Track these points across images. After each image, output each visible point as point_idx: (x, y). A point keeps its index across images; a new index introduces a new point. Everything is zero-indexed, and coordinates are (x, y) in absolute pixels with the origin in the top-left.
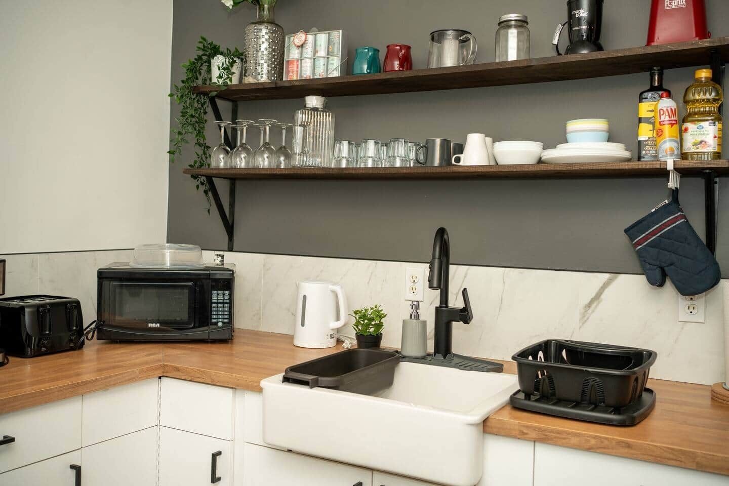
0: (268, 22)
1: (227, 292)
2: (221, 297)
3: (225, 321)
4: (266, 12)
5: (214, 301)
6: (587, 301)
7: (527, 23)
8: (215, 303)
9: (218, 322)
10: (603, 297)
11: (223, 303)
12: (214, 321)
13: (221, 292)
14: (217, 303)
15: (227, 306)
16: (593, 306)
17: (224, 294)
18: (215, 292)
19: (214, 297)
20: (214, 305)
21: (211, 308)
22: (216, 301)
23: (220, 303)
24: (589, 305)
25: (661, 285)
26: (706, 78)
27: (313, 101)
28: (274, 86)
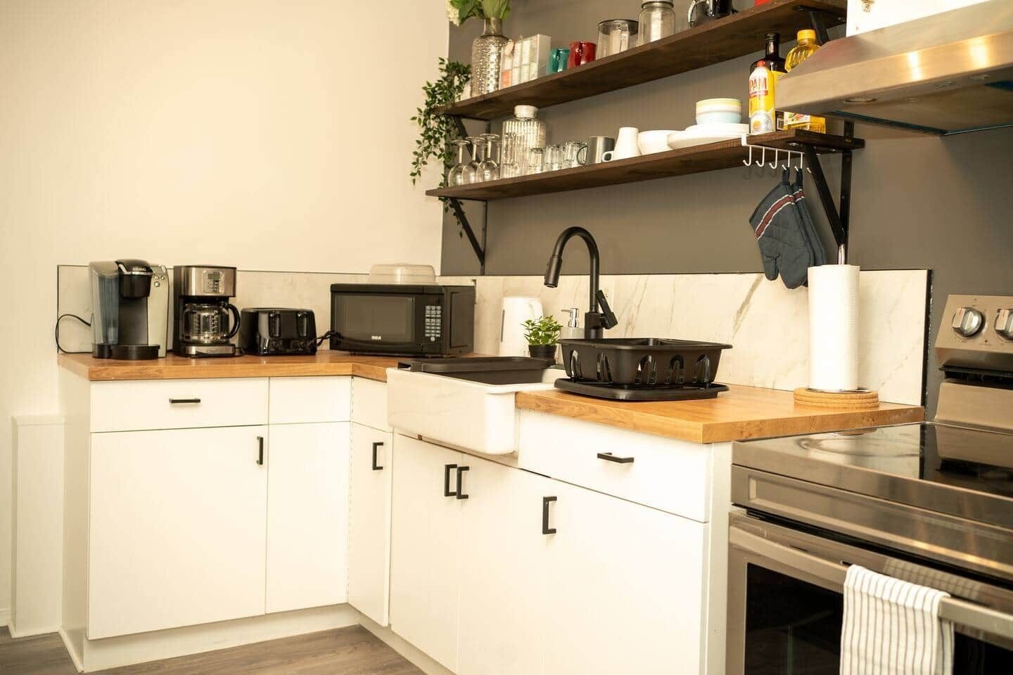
0: (495, 36)
1: (439, 308)
2: (433, 312)
3: (438, 335)
4: (493, 26)
5: (427, 316)
6: (739, 308)
7: (672, 5)
8: (428, 318)
9: (430, 337)
10: (752, 300)
11: (436, 318)
12: (427, 335)
13: (433, 308)
14: (430, 318)
15: (439, 320)
16: (744, 311)
17: (436, 310)
18: (428, 307)
19: (428, 312)
20: (427, 320)
21: (425, 323)
22: (429, 316)
23: (433, 318)
24: (740, 312)
25: (775, 278)
26: (809, 39)
27: (523, 111)
28: (482, 99)
